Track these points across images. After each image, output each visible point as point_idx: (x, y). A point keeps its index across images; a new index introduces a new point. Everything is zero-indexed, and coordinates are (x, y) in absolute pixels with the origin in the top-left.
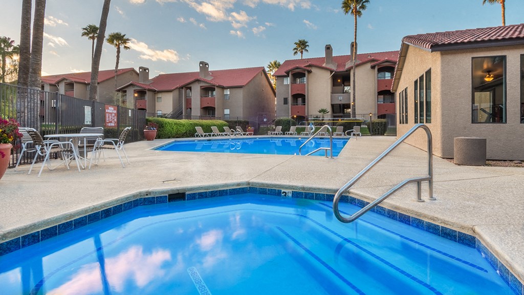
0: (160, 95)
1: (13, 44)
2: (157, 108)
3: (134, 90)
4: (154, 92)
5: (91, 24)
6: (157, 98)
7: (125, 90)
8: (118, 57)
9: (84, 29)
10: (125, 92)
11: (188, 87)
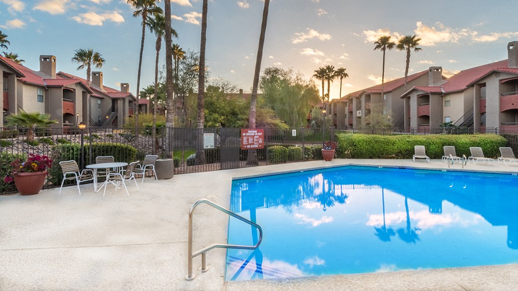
0: (448, 98)
1: (334, 69)
2: (444, 115)
3: (418, 95)
4: (441, 94)
5: (382, 36)
6: (445, 101)
7: (409, 96)
8: (408, 61)
9: (376, 43)
10: (409, 98)
11: (480, 84)
